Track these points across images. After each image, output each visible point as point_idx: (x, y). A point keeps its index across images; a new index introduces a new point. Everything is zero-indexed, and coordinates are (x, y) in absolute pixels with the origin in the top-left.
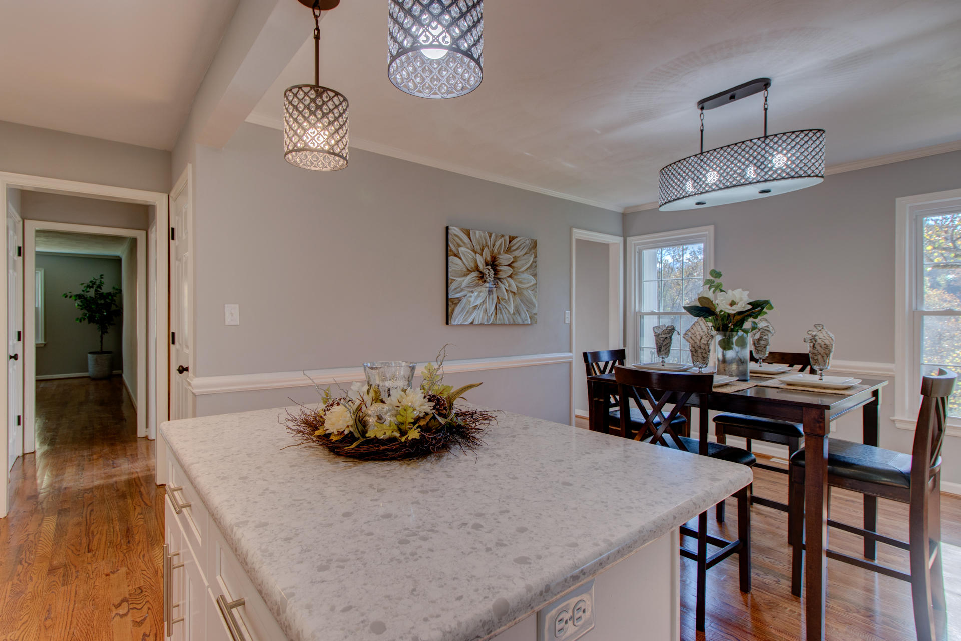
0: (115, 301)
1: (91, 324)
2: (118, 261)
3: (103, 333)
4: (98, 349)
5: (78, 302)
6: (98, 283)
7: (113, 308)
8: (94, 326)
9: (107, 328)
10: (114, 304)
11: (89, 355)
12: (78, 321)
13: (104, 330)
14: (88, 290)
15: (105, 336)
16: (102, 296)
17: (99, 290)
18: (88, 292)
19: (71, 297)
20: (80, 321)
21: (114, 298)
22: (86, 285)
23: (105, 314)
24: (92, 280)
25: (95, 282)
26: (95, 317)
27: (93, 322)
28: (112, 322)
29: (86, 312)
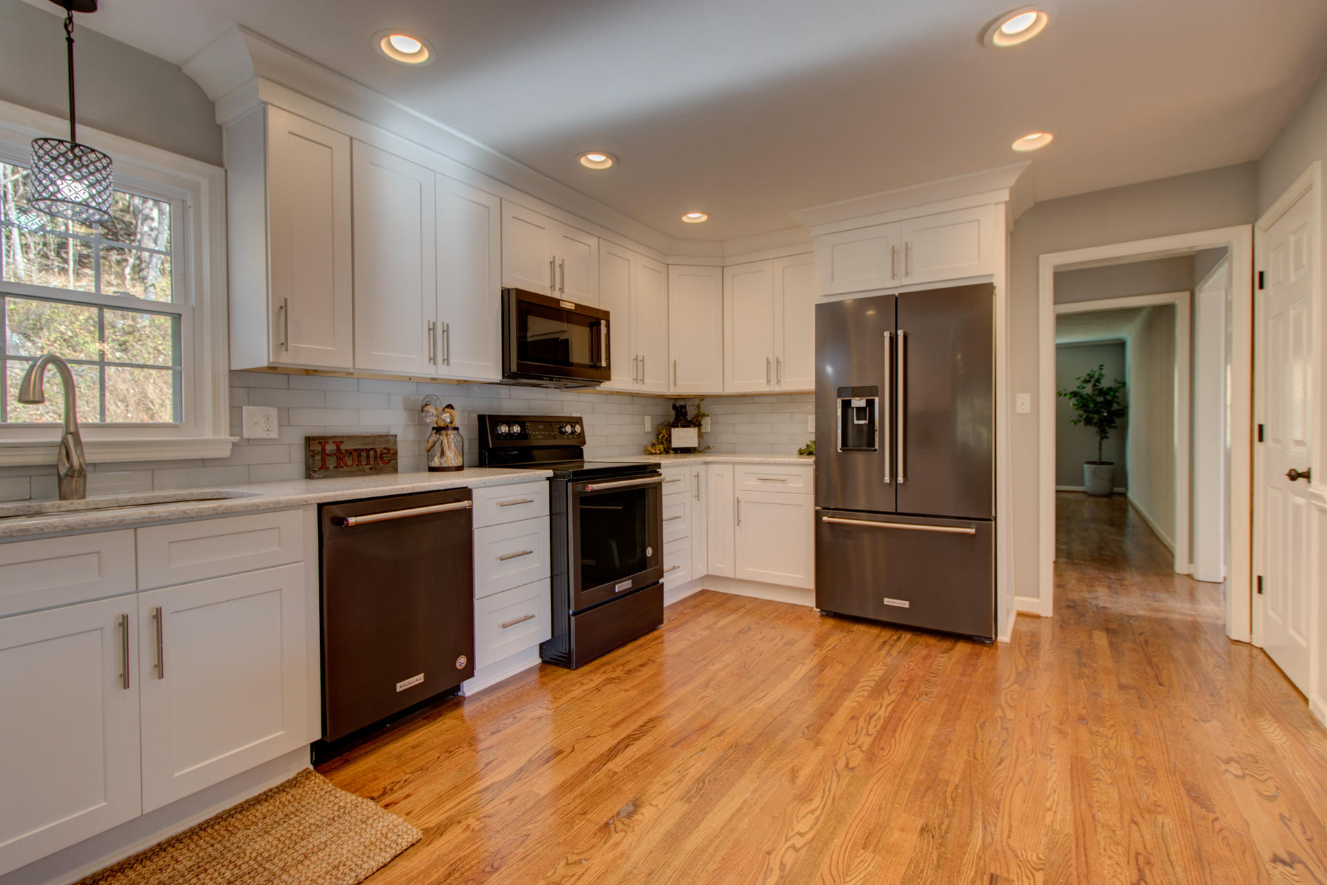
0: (1117, 397)
1: (1088, 426)
2: (1121, 345)
3: (1102, 438)
4: (1096, 459)
5: (1073, 401)
6: (1096, 376)
7: (1115, 407)
8: (1092, 431)
9: (1107, 433)
10: (1117, 403)
11: (1086, 466)
12: (1073, 424)
13: (1103, 434)
14: (1084, 385)
15: (1105, 442)
16: (1101, 392)
17: (1097, 384)
18: (1084, 388)
19: (1065, 395)
20: (1075, 423)
21: (1117, 394)
22: (1082, 379)
23: (1105, 414)
24: (1089, 372)
25: (1093, 375)
26: (1093, 418)
27: (1091, 425)
28: (1113, 425)
29: (1082, 412)
